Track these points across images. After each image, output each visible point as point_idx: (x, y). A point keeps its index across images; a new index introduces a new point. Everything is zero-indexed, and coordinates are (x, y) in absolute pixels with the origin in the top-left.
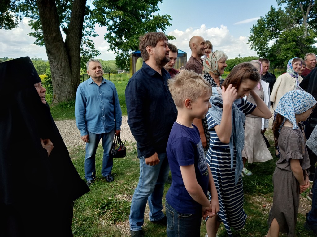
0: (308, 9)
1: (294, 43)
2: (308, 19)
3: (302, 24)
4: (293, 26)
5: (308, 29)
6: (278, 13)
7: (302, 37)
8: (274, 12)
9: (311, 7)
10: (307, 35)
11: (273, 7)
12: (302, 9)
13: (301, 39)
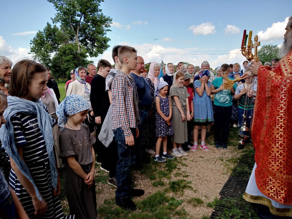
0: (78, 30)
1: (72, 56)
2: (79, 38)
3: (75, 41)
4: (68, 43)
5: (80, 46)
6: (55, 30)
7: (76, 51)
8: (51, 28)
9: (80, 28)
10: (80, 50)
11: (49, 23)
12: (73, 29)
13: (77, 54)
